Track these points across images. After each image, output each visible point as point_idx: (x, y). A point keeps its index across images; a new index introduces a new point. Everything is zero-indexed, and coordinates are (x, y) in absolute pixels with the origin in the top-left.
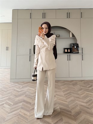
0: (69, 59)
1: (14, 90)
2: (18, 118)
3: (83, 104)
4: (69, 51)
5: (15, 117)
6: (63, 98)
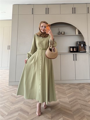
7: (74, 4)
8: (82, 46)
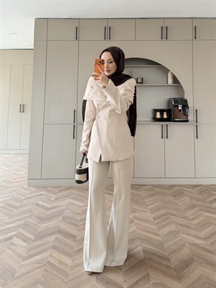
0: (165, 135)
1: (38, 205)
2: (46, 270)
3: (197, 241)
4: (165, 116)
5: (39, 267)
6: (151, 227)
7: (164, 18)
8: (180, 108)
